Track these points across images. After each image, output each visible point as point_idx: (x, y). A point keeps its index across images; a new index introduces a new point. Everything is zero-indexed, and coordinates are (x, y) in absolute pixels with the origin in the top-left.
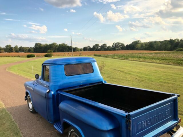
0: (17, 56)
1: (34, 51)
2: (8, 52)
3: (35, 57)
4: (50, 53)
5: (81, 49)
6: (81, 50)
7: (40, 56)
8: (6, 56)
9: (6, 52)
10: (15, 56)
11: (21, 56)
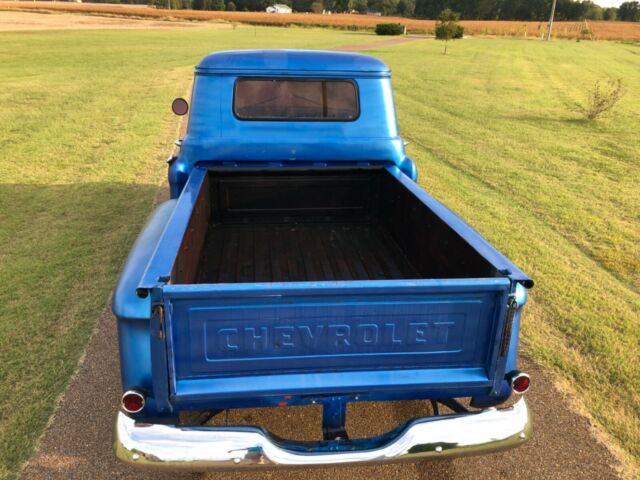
0: (349, 28)
1: (416, 10)
2: (333, 12)
3: (402, 33)
4: (447, 23)
5: (608, 10)
6: (607, 15)
7: (423, 32)
8: (318, 26)
9: (327, 10)
10: (342, 28)
11: (362, 28)
